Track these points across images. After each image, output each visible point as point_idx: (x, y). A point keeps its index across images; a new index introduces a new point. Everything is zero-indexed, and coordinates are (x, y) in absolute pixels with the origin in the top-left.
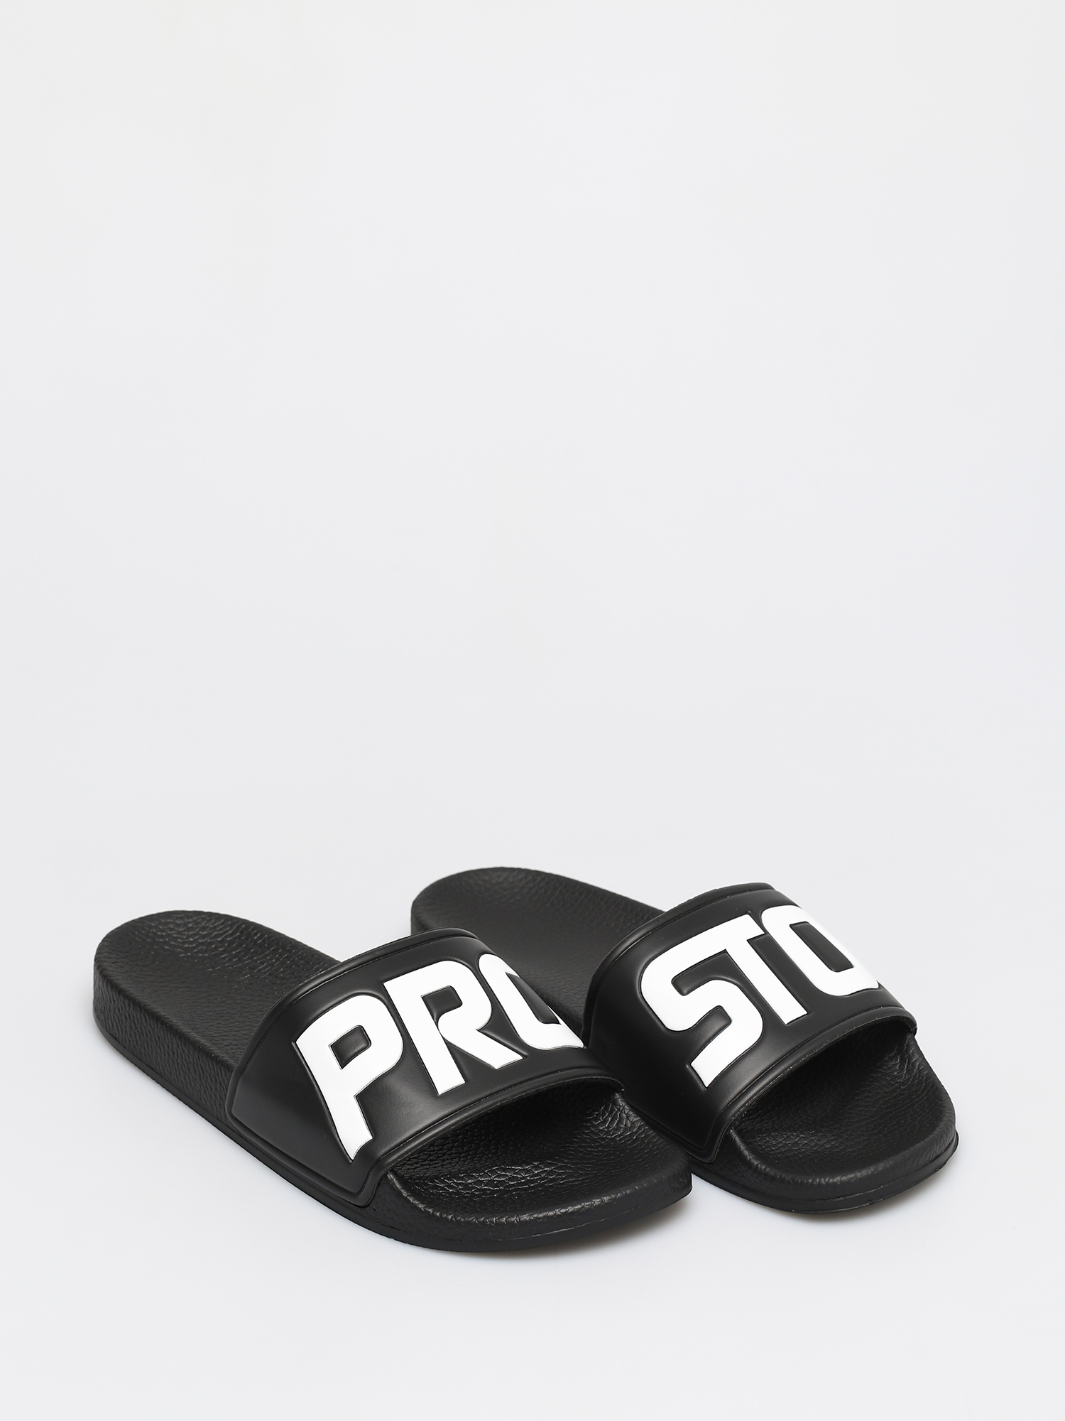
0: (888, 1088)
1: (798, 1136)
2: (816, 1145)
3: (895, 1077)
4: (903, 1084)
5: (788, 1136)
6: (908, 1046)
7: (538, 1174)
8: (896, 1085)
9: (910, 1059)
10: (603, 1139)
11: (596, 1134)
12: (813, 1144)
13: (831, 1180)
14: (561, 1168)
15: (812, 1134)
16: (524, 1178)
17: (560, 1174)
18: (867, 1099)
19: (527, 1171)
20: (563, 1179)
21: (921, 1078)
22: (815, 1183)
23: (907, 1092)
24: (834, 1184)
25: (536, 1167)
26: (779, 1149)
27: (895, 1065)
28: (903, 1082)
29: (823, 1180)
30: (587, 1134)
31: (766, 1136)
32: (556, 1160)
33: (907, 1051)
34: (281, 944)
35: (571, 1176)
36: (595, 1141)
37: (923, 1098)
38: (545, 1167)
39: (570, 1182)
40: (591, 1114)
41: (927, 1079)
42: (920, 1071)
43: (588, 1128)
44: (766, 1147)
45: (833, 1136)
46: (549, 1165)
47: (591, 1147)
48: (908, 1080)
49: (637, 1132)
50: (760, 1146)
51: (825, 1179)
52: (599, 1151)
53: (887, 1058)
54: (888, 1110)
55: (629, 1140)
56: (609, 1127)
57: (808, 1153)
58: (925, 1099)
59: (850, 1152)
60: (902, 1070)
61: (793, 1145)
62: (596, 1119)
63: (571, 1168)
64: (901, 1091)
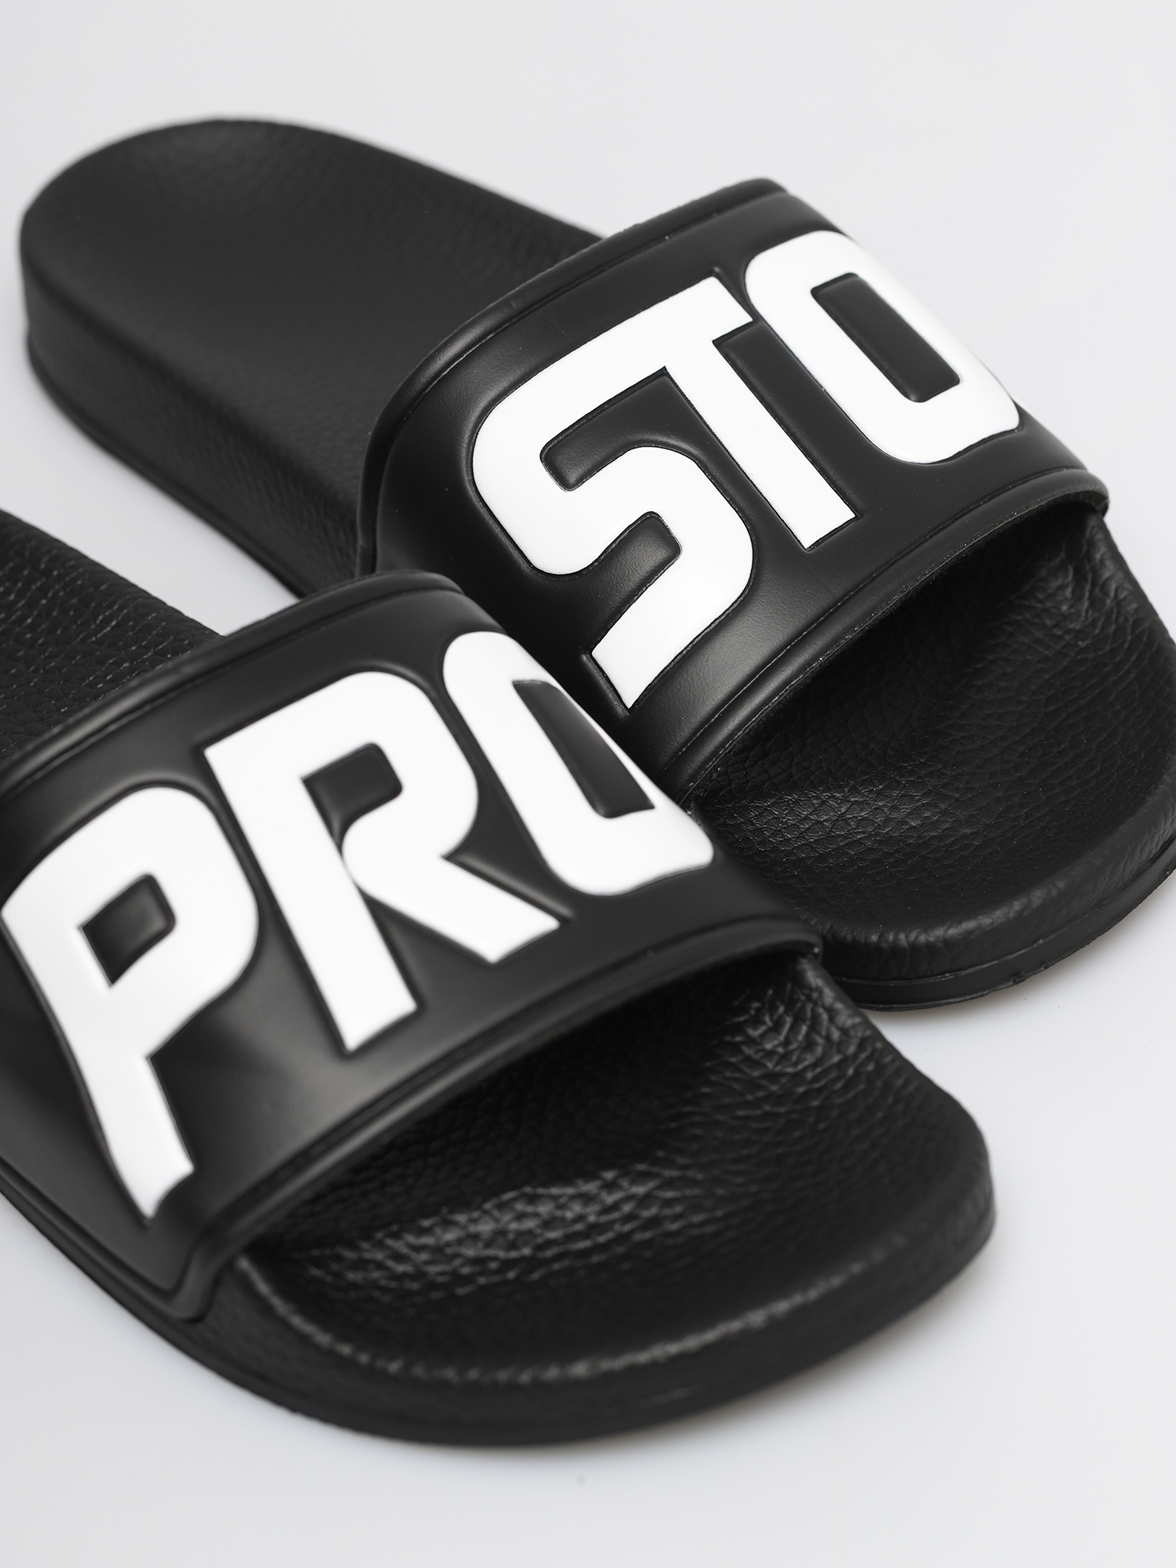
0: (1048, 647)
1: (845, 800)
2: (888, 820)
3: (1066, 617)
4: (1080, 634)
5: (823, 803)
6: (1091, 544)
7: (615, 1207)
8: (1067, 637)
9: (1096, 573)
10: (773, 1077)
11: (756, 1064)
12: (879, 819)
13: (922, 938)
14: (669, 1184)
15: (879, 793)
16: (580, 1218)
17: (668, 1203)
18: (1002, 684)
19: (587, 1199)
20: (676, 1218)
21: (1122, 619)
22: (884, 945)
23: (1091, 655)
24: (929, 946)
25: (610, 1186)
26: (801, 836)
27: (1062, 587)
28: (1081, 631)
29: (902, 936)
30: (735, 1068)
31: (772, 805)
32: (657, 1162)
33: (1089, 557)
34: (27, 553)
35: (694, 1206)
36: (753, 1085)
37: (1128, 672)
38: (633, 1183)
39: (692, 1226)
40: (743, 1009)
41: (1136, 623)
42: (1119, 603)
43: (736, 1048)
44: (773, 835)
45: (926, 795)
46: (645, 1176)
47: (746, 1104)
48: (1093, 624)
49: (855, 1056)
50: (758, 831)
51: (907, 936)
52: (766, 1116)
53: (1043, 573)
54: (1051, 708)
55: (838, 1079)
56: (786, 1043)
57: (869, 844)
58: (1133, 675)
59: (965, 837)
60: (1081, 598)
61: (834, 823)
62: (756, 1021)
63: (695, 1183)
64: (1078, 653)
